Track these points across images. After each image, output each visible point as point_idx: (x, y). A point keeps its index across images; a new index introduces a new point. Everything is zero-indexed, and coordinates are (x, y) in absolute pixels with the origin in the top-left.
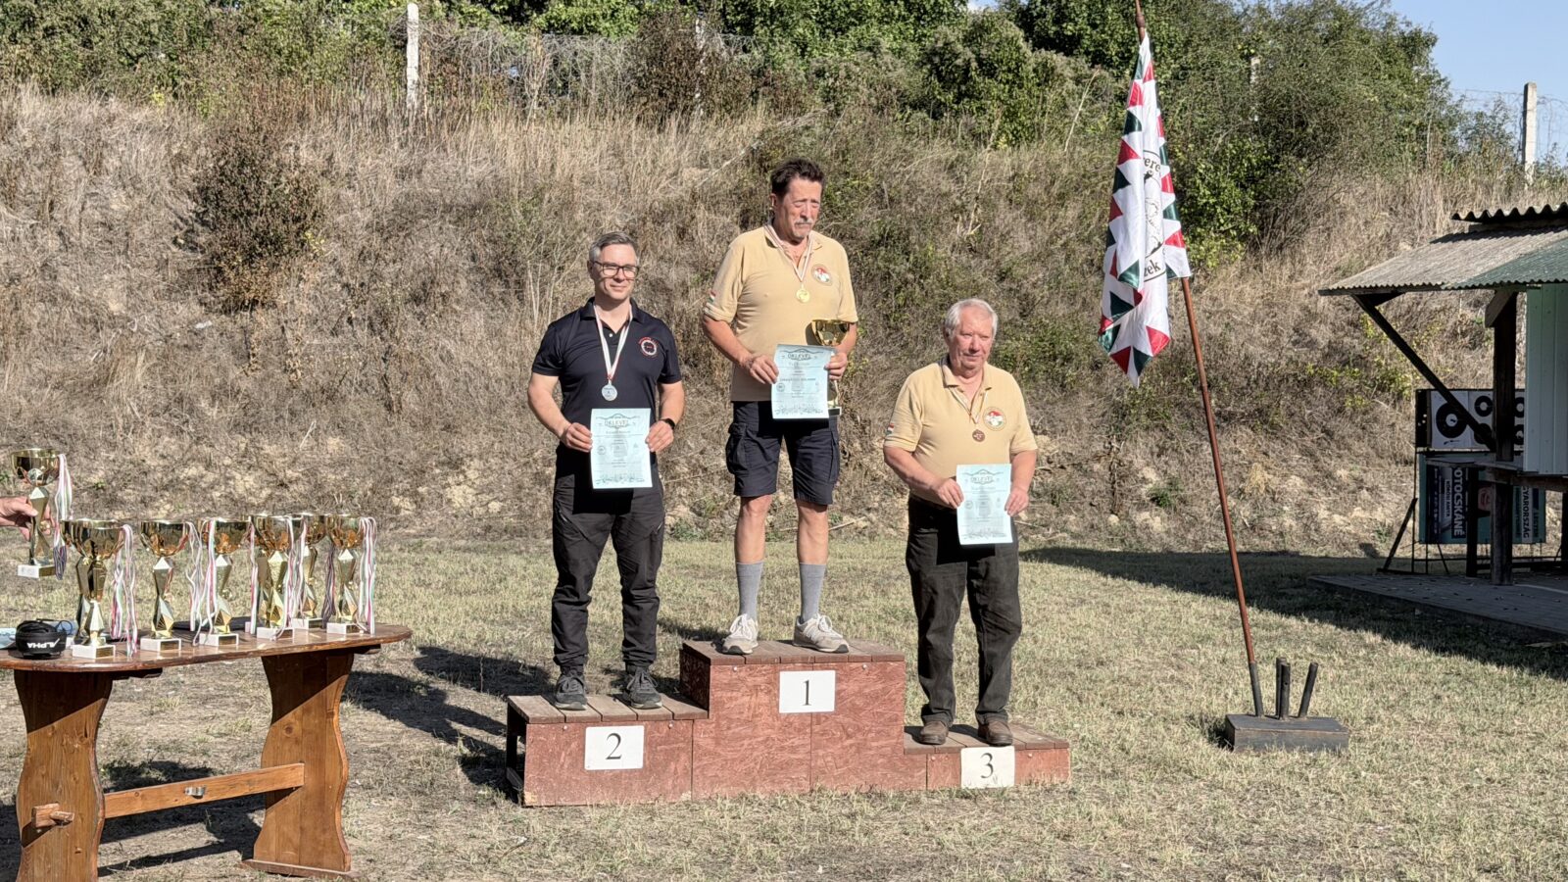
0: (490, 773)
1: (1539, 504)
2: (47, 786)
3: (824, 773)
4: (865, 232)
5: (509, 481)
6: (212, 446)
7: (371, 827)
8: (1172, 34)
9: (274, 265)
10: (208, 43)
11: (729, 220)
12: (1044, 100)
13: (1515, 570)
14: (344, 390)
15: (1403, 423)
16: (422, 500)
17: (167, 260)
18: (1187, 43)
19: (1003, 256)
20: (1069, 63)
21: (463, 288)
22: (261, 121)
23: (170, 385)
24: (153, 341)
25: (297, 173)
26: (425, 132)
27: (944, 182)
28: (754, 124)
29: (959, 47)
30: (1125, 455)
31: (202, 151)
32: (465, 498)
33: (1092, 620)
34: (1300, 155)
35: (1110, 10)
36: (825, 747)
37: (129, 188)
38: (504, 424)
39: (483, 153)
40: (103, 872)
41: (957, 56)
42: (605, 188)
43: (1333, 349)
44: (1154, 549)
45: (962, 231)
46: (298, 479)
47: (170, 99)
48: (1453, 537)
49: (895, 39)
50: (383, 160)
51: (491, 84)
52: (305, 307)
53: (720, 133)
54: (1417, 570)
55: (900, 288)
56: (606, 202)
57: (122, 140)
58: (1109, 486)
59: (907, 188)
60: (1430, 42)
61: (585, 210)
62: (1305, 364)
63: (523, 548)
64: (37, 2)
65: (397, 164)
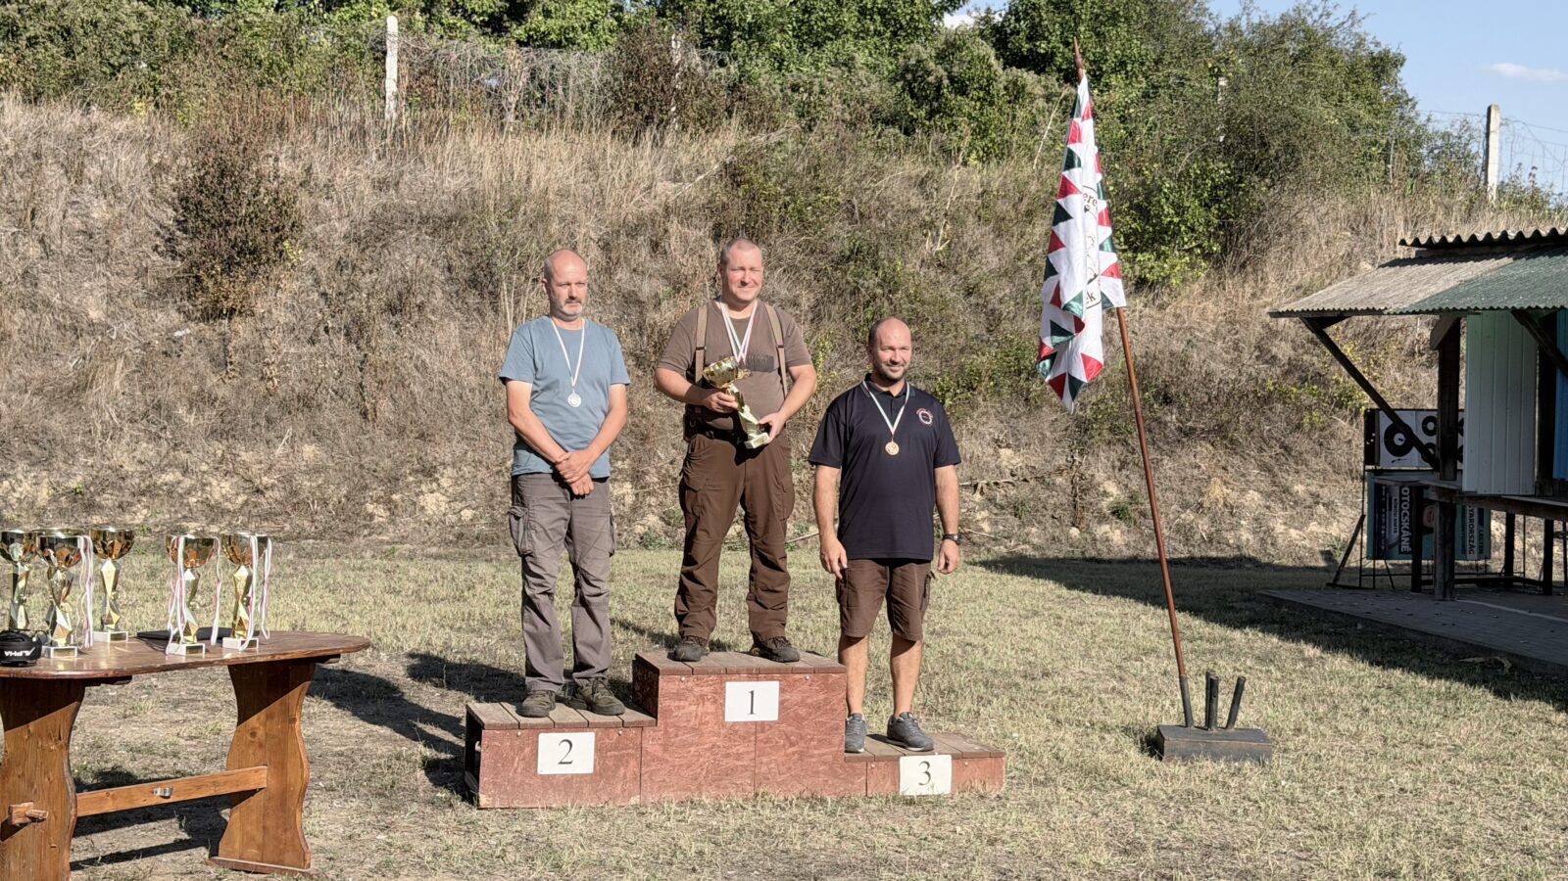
0: (449, 777)
1: (1484, 522)
2: (23, 786)
3: (767, 779)
4: (836, 248)
5: (482, 489)
6: (189, 452)
7: (332, 827)
8: (1143, 52)
9: (252, 273)
10: (190, 53)
11: (701, 234)
12: (1014, 117)
13: (1458, 586)
14: (320, 397)
15: (1357, 439)
16: (396, 507)
17: (146, 269)
18: (1157, 62)
19: (971, 272)
20: (1040, 81)
21: (438, 298)
22: (241, 132)
23: (148, 392)
24: (131, 348)
25: (276, 183)
26: (403, 144)
27: (914, 198)
28: (729, 138)
29: (931, 65)
30: (1087, 469)
31: (183, 161)
32: (438, 506)
33: (1043, 632)
34: (1263, 176)
35: (1082, 29)
36: (768, 755)
37: (110, 197)
38: (476, 433)
39: (460, 164)
40: (75, 866)
41: (929, 73)
42: (580, 199)
43: (1293, 366)
45: (933, 247)
46: (273, 486)
47: (152, 108)
48: (1400, 553)
49: (871, 55)
50: (360, 171)
51: (469, 96)
52: (282, 316)
53: (694, 148)
54: (1364, 585)
55: (869, 302)
56: (581, 215)
57: (103, 150)
58: (1071, 499)
59: (878, 203)
60: (1398, 62)
61: (560, 223)
62: (1264, 381)
63: (494, 556)
64: (20, 11)
65: (375, 176)
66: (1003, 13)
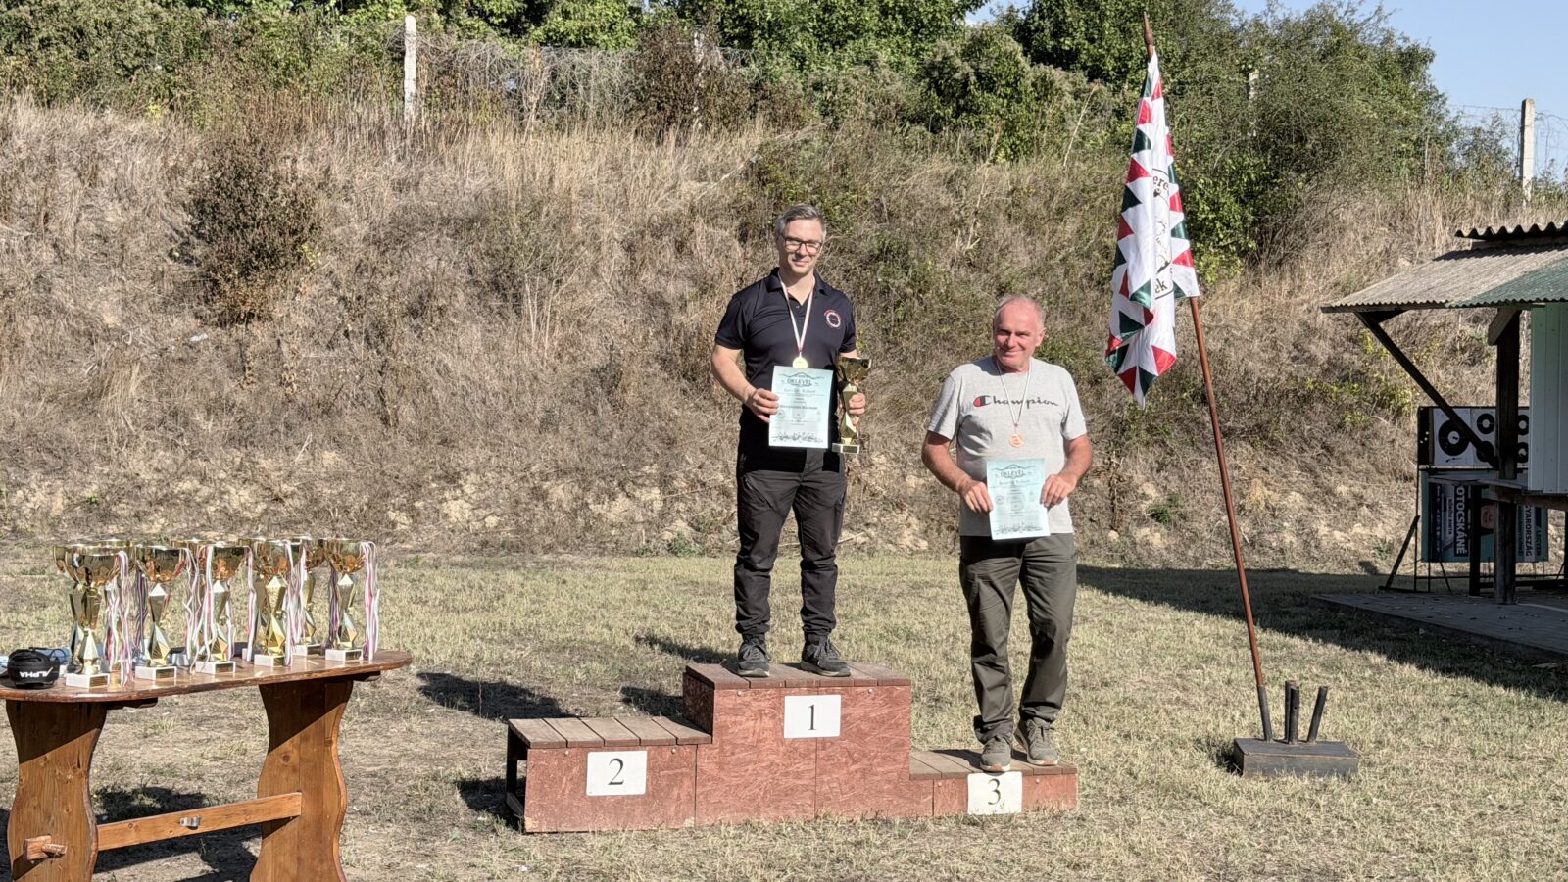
0: (489, 799)
1: (1541, 522)
2: (39, 818)
3: (829, 799)
4: (865, 247)
5: (506, 495)
6: (206, 460)
7: (369, 856)
8: (1169, 49)
9: (270, 277)
10: (205, 54)
11: (727, 234)
12: (1043, 114)
13: (1517, 588)
14: (340, 403)
15: (1401, 440)
16: (418, 515)
17: (162, 273)
18: (1184, 58)
19: (1002, 271)
20: (1067, 78)
21: (460, 302)
22: (258, 133)
23: (164, 399)
24: (148, 354)
25: (294, 185)
26: (423, 145)
27: (943, 197)
28: (753, 137)
29: (958, 62)
30: (1125, 471)
31: (198, 163)
32: (462, 513)
34: (1299, 171)
35: (1108, 25)
36: (831, 772)
37: (125, 201)
38: (501, 439)
39: (481, 165)
41: (955, 70)
42: (603, 200)
43: (1332, 365)
44: (1154, 566)
45: (962, 246)
46: (293, 493)
47: (167, 110)
48: (1456, 555)
49: (893, 53)
50: (380, 172)
51: (489, 97)
52: (301, 320)
53: (718, 148)
54: (1419, 588)
55: (899, 302)
56: (604, 216)
57: (118, 152)
58: (1109, 501)
59: (906, 202)
60: (1427, 57)
61: (584, 224)
62: (1305, 380)
63: (520, 564)
64: (32, 13)
65: (395, 177)
66: (1027, 9)
